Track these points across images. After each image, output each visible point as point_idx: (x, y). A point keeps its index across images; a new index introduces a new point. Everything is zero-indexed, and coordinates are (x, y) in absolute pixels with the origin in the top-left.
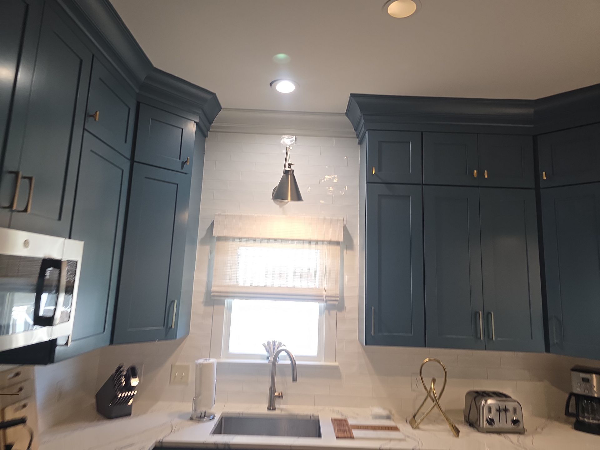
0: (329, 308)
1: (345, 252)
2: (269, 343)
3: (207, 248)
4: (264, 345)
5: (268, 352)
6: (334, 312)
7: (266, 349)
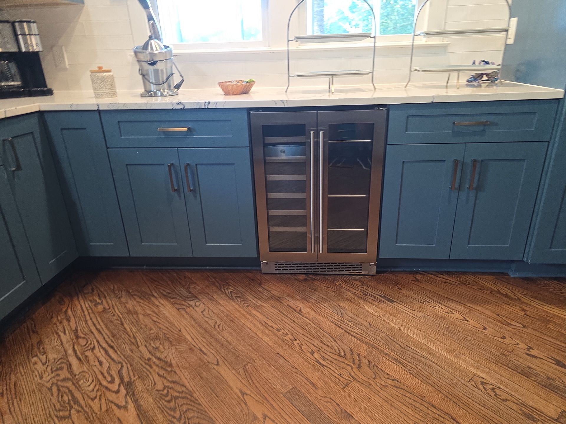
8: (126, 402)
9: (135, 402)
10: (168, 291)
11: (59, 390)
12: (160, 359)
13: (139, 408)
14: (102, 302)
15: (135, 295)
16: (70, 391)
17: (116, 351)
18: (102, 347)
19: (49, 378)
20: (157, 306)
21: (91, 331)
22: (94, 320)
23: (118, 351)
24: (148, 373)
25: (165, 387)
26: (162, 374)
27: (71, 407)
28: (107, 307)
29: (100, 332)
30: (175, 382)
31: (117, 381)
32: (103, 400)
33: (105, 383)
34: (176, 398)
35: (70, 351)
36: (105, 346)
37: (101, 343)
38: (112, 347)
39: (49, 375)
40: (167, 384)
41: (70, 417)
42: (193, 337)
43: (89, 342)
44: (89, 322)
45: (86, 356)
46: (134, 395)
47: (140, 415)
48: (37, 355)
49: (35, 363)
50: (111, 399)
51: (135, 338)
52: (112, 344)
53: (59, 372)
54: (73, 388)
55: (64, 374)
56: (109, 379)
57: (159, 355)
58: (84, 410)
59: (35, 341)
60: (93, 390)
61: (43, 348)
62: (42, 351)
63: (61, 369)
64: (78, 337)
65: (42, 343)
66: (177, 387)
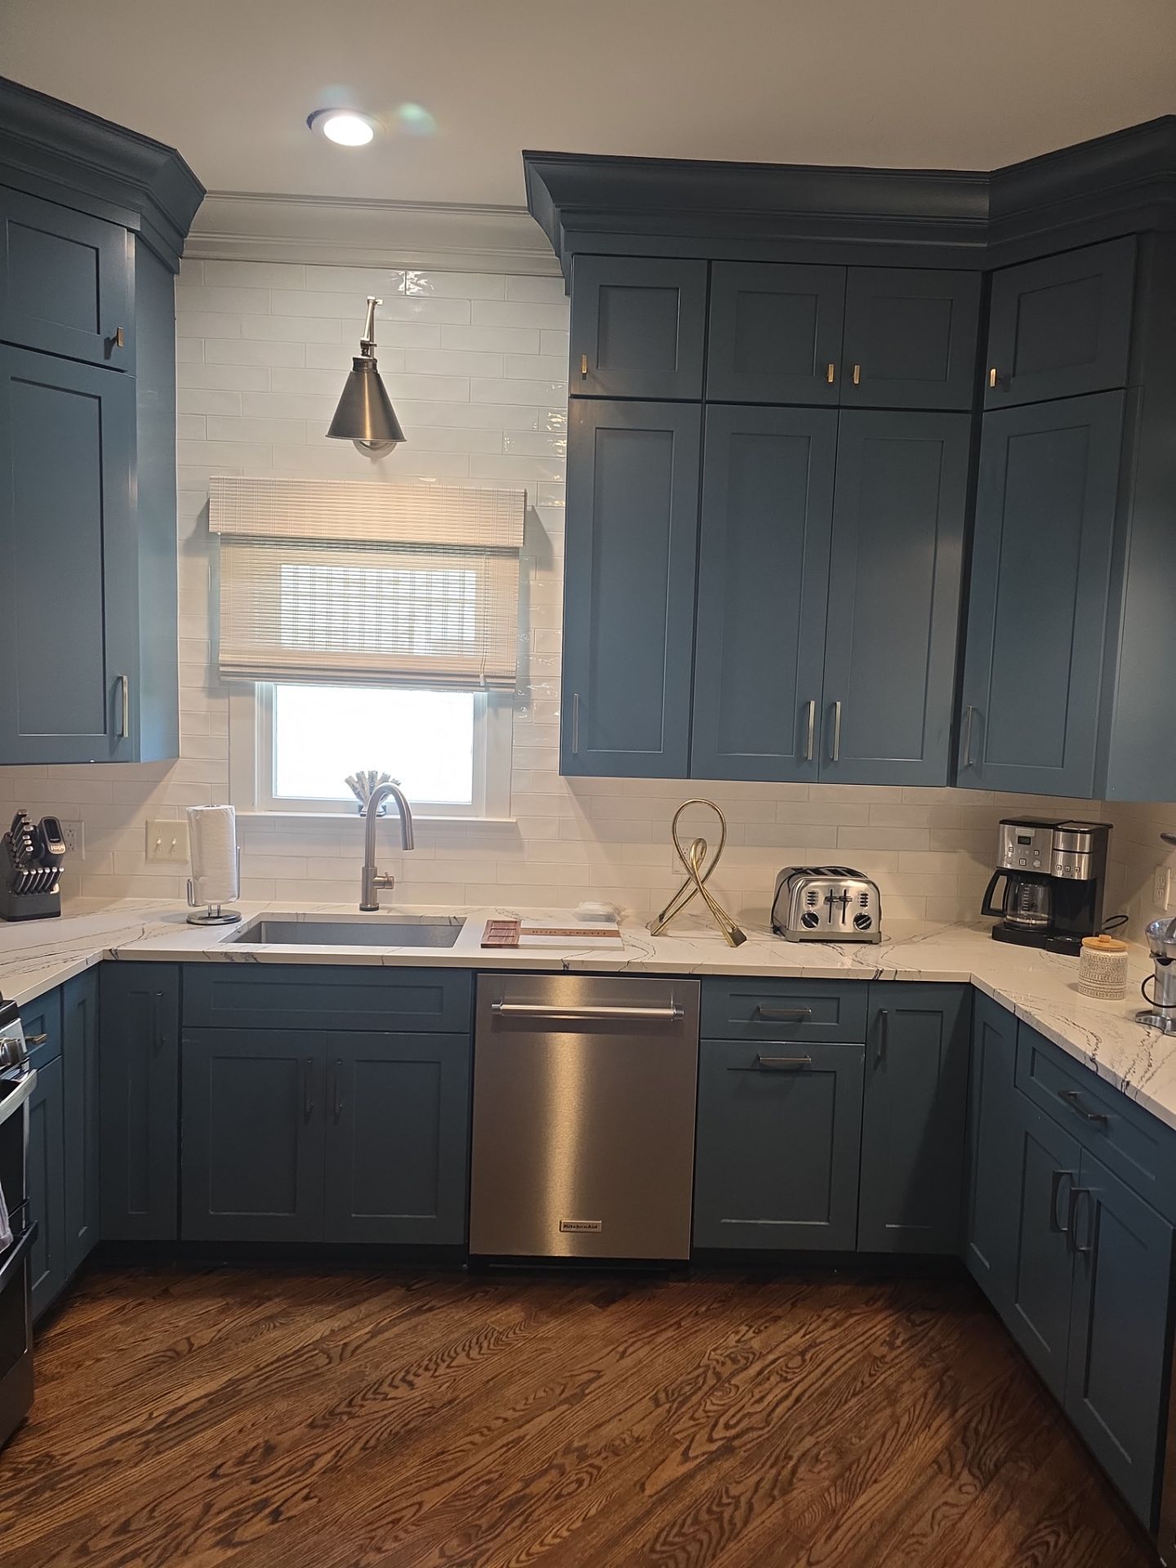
0: (497, 703)
1: (532, 574)
2: (360, 776)
3: (203, 562)
4: (348, 781)
5: (358, 795)
6: (506, 712)
7: (354, 789)
8: (696, 1457)
9: (699, 1468)
10: (982, 1428)
11: (698, 1376)
12: (794, 1472)
13: (690, 1476)
14: (899, 1347)
15: (942, 1385)
16: (700, 1388)
17: (789, 1409)
18: (793, 1388)
19: (717, 1357)
20: (929, 1426)
21: (823, 1361)
22: (849, 1355)
23: (791, 1411)
24: (758, 1466)
25: (737, 1498)
26: (762, 1485)
27: (674, 1401)
28: (888, 1359)
29: (824, 1374)
30: (751, 1508)
31: (733, 1432)
32: (693, 1430)
33: (722, 1421)
34: (720, 1519)
35: (771, 1357)
36: (796, 1392)
37: (801, 1384)
38: (797, 1400)
39: (721, 1355)
40: (743, 1500)
41: (658, 1404)
42: (866, 1508)
43: (797, 1370)
44: (842, 1352)
45: (768, 1379)
46: (710, 1462)
47: (677, 1482)
48: (751, 1327)
49: (737, 1333)
50: (698, 1437)
51: (830, 1422)
52: (804, 1399)
53: (729, 1362)
54: (705, 1388)
55: (730, 1367)
56: (732, 1422)
57: (802, 1469)
58: (671, 1418)
59: (778, 1312)
60: (706, 1412)
61: (766, 1327)
62: (762, 1328)
63: (734, 1361)
64: (803, 1354)
65: (775, 1321)
66: (739, 1516)
